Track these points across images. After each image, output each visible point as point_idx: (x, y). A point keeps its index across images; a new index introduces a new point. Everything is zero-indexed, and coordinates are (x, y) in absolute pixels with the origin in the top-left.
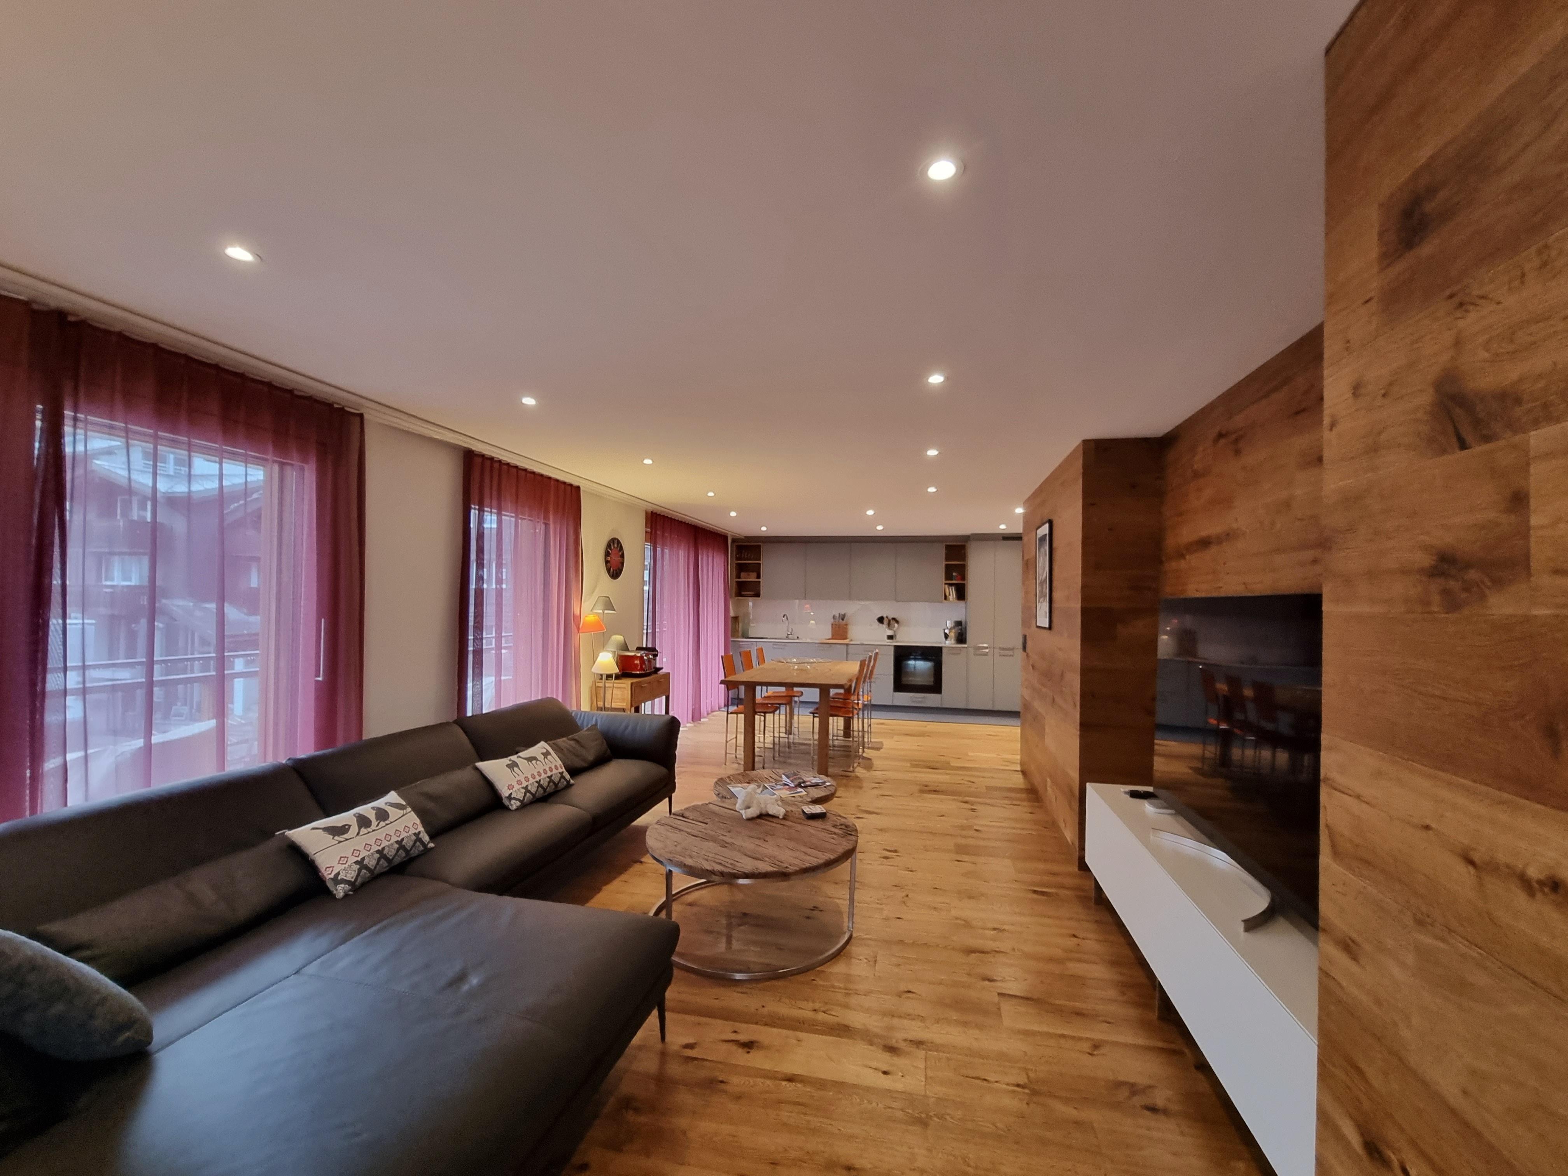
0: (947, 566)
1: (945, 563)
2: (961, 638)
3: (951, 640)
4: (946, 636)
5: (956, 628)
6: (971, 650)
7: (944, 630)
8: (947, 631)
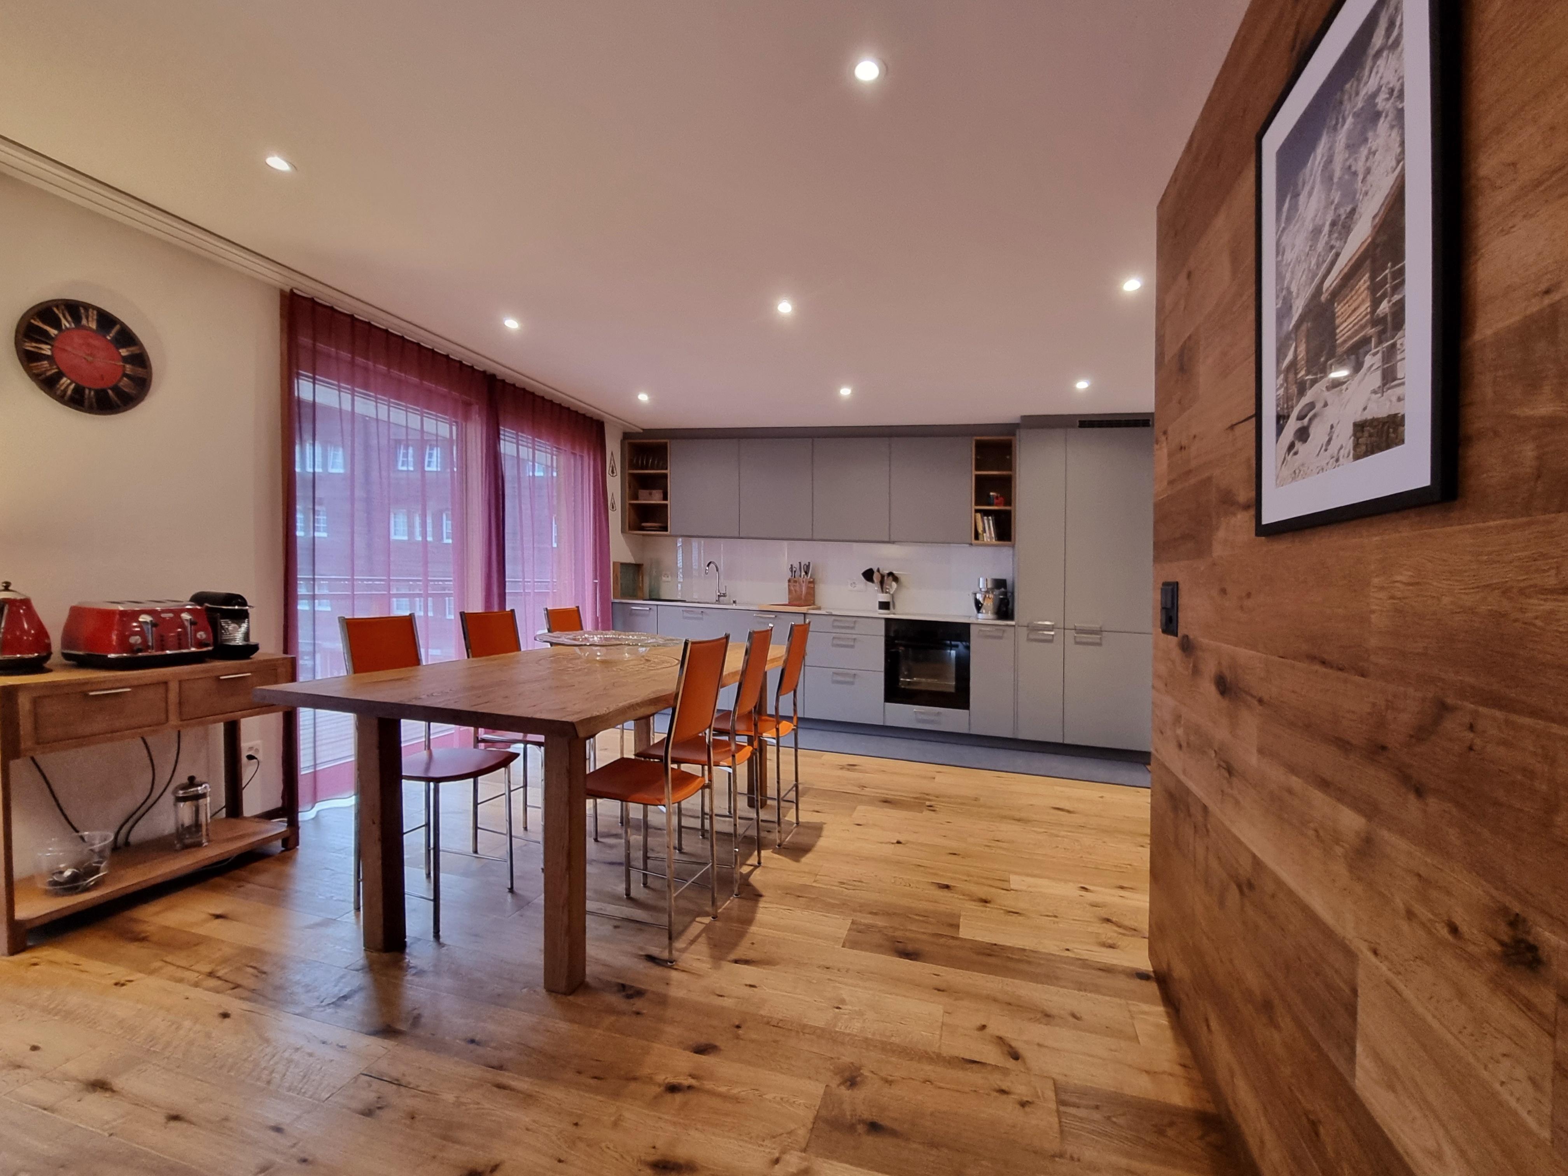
0: (978, 478)
1: (975, 473)
2: (1005, 610)
3: (986, 612)
4: (978, 606)
5: (997, 592)
6: (1023, 632)
7: (975, 594)
8: (979, 597)
